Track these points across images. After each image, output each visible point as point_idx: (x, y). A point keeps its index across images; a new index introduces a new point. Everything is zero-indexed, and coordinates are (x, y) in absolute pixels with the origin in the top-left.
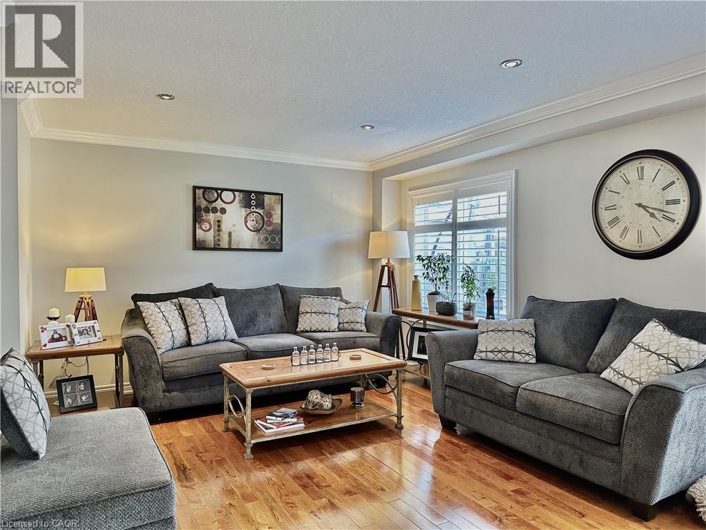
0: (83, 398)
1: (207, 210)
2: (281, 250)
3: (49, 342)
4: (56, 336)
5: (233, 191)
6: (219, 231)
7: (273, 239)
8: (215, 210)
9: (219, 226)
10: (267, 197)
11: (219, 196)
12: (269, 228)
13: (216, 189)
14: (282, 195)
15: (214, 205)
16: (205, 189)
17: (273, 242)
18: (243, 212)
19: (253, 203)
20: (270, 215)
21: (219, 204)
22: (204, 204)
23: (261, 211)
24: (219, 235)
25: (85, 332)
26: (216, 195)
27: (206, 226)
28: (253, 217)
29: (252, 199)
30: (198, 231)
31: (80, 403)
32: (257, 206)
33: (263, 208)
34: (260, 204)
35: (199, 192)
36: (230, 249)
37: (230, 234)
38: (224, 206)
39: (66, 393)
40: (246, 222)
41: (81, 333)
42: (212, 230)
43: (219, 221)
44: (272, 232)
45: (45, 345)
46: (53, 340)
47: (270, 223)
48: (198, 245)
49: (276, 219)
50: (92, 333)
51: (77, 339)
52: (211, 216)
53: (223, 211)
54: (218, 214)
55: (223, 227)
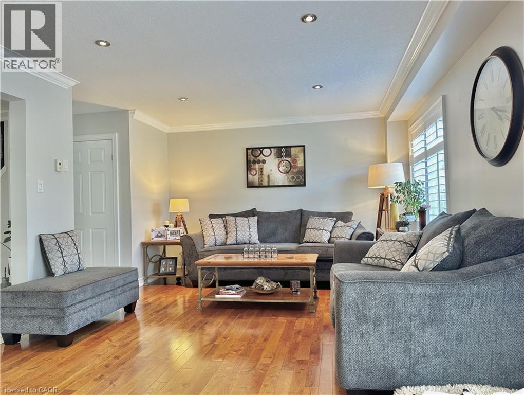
0: (170, 269)
1: (254, 162)
2: (304, 185)
3: (155, 237)
4: (159, 234)
5: (270, 148)
6: (262, 175)
7: (298, 178)
8: (259, 162)
9: (262, 172)
10: (293, 149)
11: (261, 152)
12: (295, 170)
13: (259, 148)
14: (304, 146)
15: (258, 158)
16: (253, 149)
17: (299, 180)
18: (277, 161)
19: (284, 154)
20: (295, 161)
21: (261, 158)
22: (252, 158)
23: (288, 159)
24: (262, 178)
25: (174, 233)
26: (259, 152)
27: (254, 172)
28: (284, 163)
29: (282, 152)
30: (249, 176)
31: (168, 271)
32: (286, 156)
33: (290, 157)
34: (289, 155)
35: (250, 151)
36: (268, 186)
37: (269, 176)
38: (264, 158)
39: (163, 265)
40: (279, 167)
41: (171, 234)
42: (257, 174)
43: (261, 169)
44: (298, 173)
45: (153, 239)
46: (157, 236)
47: (295, 167)
48: (250, 185)
49: (300, 163)
50: (178, 234)
51: (169, 236)
52: (257, 166)
53: (264, 162)
54: (261, 164)
55: (264, 172)
